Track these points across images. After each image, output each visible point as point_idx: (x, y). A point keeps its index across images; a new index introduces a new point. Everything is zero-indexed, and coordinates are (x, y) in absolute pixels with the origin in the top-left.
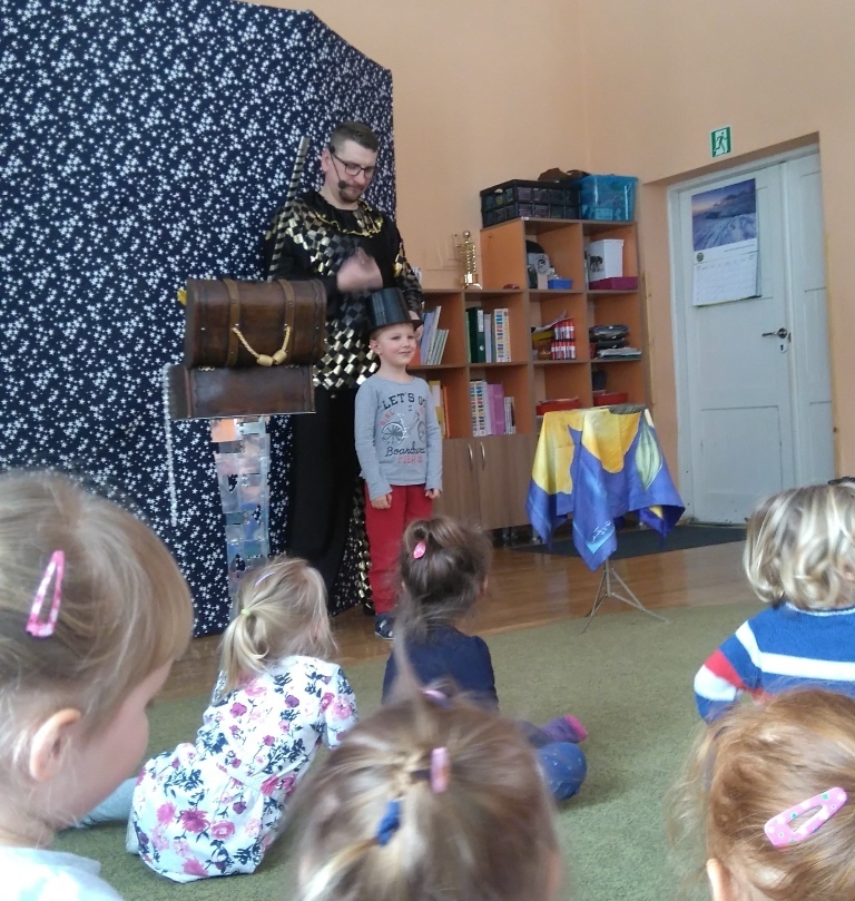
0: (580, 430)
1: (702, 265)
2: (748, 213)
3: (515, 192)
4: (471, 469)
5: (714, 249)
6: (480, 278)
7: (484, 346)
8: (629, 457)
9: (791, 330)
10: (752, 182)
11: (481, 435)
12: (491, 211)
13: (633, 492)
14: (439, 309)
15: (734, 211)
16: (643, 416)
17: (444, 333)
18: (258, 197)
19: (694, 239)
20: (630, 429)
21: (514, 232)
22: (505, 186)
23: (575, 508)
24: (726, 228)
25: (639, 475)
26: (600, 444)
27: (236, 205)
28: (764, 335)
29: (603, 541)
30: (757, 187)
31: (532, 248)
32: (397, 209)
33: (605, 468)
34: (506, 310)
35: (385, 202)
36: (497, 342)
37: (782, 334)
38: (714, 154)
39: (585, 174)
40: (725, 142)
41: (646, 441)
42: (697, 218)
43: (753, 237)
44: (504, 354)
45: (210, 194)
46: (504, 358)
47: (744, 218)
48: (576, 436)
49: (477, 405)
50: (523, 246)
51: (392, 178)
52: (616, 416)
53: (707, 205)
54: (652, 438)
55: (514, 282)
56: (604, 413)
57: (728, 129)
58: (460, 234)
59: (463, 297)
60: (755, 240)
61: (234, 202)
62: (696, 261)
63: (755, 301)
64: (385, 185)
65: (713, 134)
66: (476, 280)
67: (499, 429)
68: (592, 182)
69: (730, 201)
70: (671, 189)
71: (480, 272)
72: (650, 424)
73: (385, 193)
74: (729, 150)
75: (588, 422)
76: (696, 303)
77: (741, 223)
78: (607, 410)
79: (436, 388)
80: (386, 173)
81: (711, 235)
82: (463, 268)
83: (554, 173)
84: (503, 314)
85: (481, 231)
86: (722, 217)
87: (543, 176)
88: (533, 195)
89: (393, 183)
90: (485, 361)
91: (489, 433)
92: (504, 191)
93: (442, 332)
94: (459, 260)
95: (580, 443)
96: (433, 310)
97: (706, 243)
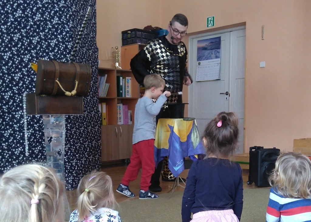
0: (173, 126)
1: (200, 66)
2: (218, 49)
3: (136, 33)
4: (116, 136)
5: (205, 61)
6: (121, 65)
7: (122, 91)
8: (189, 137)
9: (230, 92)
10: (220, 37)
11: (120, 124)
12: (126, 39)
13: (190, 149)
14: (106, 75)
15: (212, 48)
16: (194, 121)
17: (108, 85)
18: (48, 27)
19: (197, 57)
20: (189, 126)
21: (134, 48)
22: (132, 30)
23: (169, 154)
24: (209, 54)
25: (192, 143)
26: (179, 131)
27: (39, 29)
28: (221, 94)
29: (180, 167)
30: (221, 40)
32: (96, 36)
33: (181, 140)
34: (130, 78)
35: (93, 33)
36: (127, 90)
37: (227, 94)
38: (208, 26)
39: (161, 29)
40: (212, 22)
41: (195, 131)
42: (199, 49)
43: (219, 58)
44: (129, 94)
45: (29, 24)
46: (129, 96)
47: (216, 51)
48: (172, 128)
49: (119, 113)
51: (95, 23)
52: (185, 122)
53: (203, 45)
54: (197, 130)
57: (213, 17)
58: (114, 47)
59: (116, 71)
61: (38, 27)
62: (198, 65)
63: (218, 81)
65: (208, 18)
66: (119, 65)
67: (126, 121)
68: (163, 32)
69: (211, 44)
70: (191, 37)
71: (121, 63)
72: (196, 125)
73: (93, 29)
74: (213, 25)
75: (176, 123)
76: (197, 80)
77: (215, 52)
78: (182, 119)
79: (104, 106)
80: (93, 21)
81: (204, 56)
82: (114, 60)
83: (149, 27)
84: (129, 79)
85: (121, 47)
86: (208, 50)
87: (145, 28)
88: (142, 35)
89: (96, 25)
90: (122, 96)
91: (123, 123)
92: (131, 32)
93: (107, 84)
94: (113, 57)
95: (173, 131)
96: (104, 75)
97: (202, 59)
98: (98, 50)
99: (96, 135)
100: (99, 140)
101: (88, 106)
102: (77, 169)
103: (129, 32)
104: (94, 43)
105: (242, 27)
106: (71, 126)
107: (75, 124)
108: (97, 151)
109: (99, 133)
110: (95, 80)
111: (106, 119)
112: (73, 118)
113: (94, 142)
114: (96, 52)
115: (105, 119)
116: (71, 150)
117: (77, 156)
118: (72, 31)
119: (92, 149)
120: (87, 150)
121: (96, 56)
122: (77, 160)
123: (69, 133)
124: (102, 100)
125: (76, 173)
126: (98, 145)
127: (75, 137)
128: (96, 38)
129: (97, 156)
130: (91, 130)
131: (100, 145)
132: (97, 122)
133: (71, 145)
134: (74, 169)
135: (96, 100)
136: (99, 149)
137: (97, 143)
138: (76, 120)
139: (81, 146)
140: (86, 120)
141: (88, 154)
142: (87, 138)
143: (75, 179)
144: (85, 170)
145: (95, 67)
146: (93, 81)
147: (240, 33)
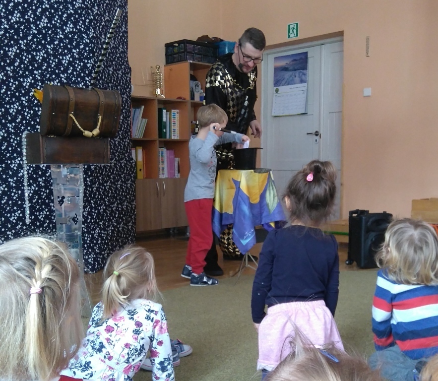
0: (239, 181)
1: (278, 95)
2: (303, 69)
3: (185, 46)
4: (158, 195)
5: (284, 87)
6: (164, 93)
7: (166, 129)
8: (263, 196)
9: (321, 132)
10: (307, 53)
11: (162, 177)
12: (171, 55)
13: (264, 214)
14: (143, 107)
15: (296, 68)
16: (270, 174)
18: (58, 37)
19: (274, 81)
20: (263, 181)
21: (183, 68)
22: (179, 42)
23: (234, 222)
24: (291, 76)
25: (267, 205)
26: (248, 188)
27: (46, 40)
28: (308, 134)
29: (249, 239)
30: (309, 56)
31: (193, 78)
32: (128, 50)
33: (251, 201)
34: (178, 111)
35: (123, 46)
36: (172, 128)
37: (317, 134)
38: (289, 37)
39: (222, 40)
40: (295, 31)
41: (271, 188)
42: (277, 70)
43: (305, 82)
44: (176, 135)
45: (31, 32)
46: (176, 136)
48: (237, 183)
49: (161, 161)
50: (188, 77)
51: (126, 32)
52: (257, 174)
53: (282, 63)
54: (274, 186)
55: (183, 96)
56: (251, 172)
57: (297, 24)
58: (154, 67)
59: (156, 102)
60: (306, 84)
62: (275, 92)
63: (304, 116)
64: (123, 36)
65: (289, 26)
66: (162, 92)
67: (171, 173)
68: (225, 45)
69: (294, 62)
71: (163, 89)
72: (273, 179)
73: (123, 40)
74: (297, 35)
75: (243, 177)
76: (274, 114)
77: (299, 74)
78: (253, 171)
79: (140, 151)
80: (124, 29)
81: (284, 79)
82: (155, 86)
83: (205, 37)
84: (176, 113)
85: (165, 66)
86: (290, 70)
87: (199, 39)
88: (194, 49)
89: (127, 35)
90: (166, 138)
91: (167, 177)
92: (179, 45)
93: (144, 120)
94: (153, 81)
95: (239, 187)
96: (139, 107)
97: (280, 83)
98: (131, 71)
99: (128, 194)
100: (133, 201)
101: (117, 151)
102: (101, 242)
103: (176, 45)
104: (124, 60)
105: (338, 38)
106: (92, 181)
107: (98, 178)
108: (131, 217)
109: (132, 191)
110: (126, 113)
111: (142, 170)
112: (95, 169)
113: (125, 203)
114: (128, 74)
115: (140, 170)
116: (91, 216)
117: (101, 223)
118: (94, 43)
119: (123, 214)
120: (115, 214)
121: (128, 79)
122: (100, 229)
123: (89, 191)
124: (136, 143)
125: (99, 248)
126: (132, 208)
127: (98, 197)
128: (127, 54)
129: (131, 224)
130: (121, 185)
131: (135, 207)
132: (130, 175)
133: (91, 207)
134: (97, 243)
135: (128, 143)
136: (133, 214)
137: (131, 204)
138: (99, 171)
139: (106, 209)
140: (113, 171)
141: (116, 221)
142: (116, 198)
143: (98, 258)
144: (112, 244)
145: (127, 95)
146: (123, 115)
147: (336, 46)
